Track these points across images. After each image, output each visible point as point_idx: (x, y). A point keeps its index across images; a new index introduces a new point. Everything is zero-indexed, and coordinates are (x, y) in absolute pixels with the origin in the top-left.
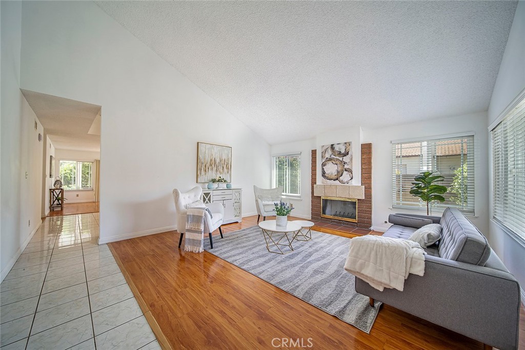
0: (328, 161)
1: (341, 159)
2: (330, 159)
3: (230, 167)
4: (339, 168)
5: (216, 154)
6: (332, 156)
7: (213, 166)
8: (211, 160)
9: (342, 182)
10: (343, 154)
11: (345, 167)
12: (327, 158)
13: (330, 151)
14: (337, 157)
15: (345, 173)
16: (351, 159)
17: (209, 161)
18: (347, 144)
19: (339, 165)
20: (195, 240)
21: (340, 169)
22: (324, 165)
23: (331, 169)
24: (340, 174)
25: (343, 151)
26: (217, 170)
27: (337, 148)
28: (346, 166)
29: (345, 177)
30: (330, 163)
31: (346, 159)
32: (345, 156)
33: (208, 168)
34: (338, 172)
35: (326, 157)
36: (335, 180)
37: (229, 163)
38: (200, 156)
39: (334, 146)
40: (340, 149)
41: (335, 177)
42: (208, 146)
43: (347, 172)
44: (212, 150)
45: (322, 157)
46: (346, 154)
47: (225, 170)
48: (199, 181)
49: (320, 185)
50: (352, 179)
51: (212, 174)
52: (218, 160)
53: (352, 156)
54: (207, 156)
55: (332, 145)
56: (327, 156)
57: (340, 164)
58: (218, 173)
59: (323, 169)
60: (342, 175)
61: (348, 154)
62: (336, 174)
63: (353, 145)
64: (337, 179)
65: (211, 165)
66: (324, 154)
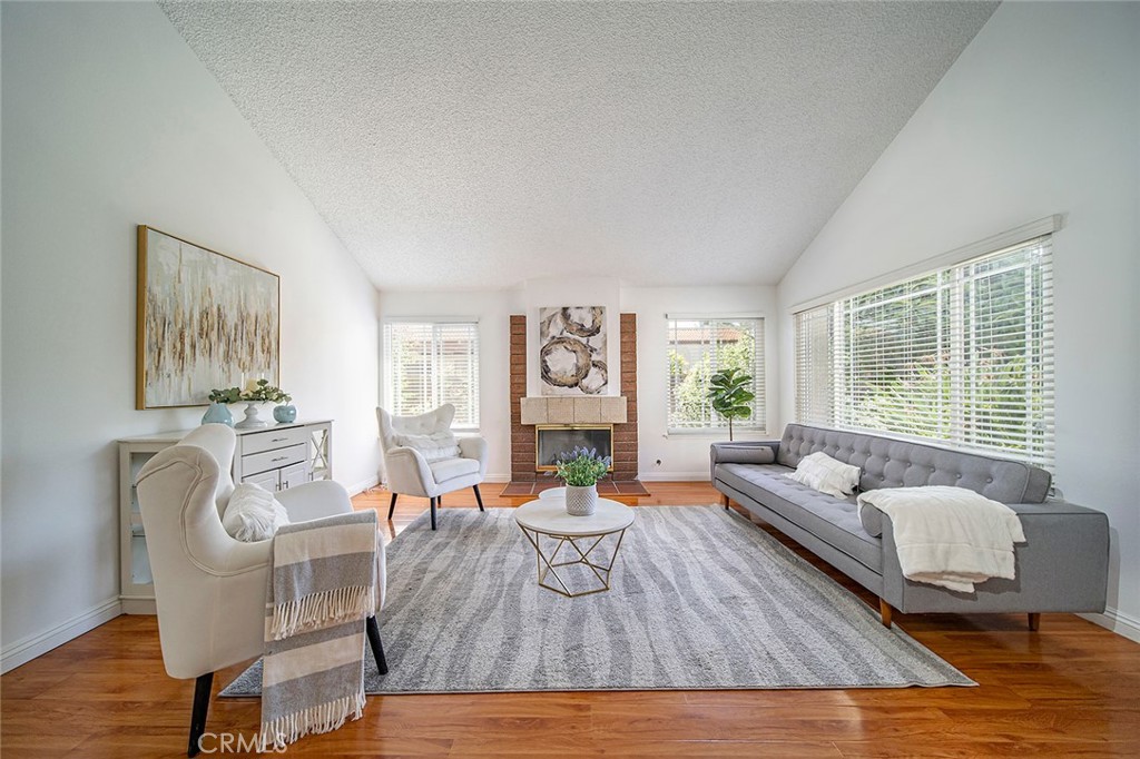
0: (557, 343)
1: (584, 340)
2: (561, 341)
3: (274, 346)
4: (580, 360)
5: (223, 287)
6: (566, 334)
7: (214, 336)
8: (205, 314)
9: (586, 390)
10: (589, 331)
11: (593, 359)
12: (554, 337)
13: (559, 322)
14: (577, 337)
15: (593, 370)
16: (605, 343)
17: (196, 316)
18: (597, 311)
19: (580, 354)
20: (324, 674)
21: (582, 362)
22: (545, 352)
23: (563, 362)
24: (582, 373)
25: (588, 325)
26: (227, 355)
27: (575, 316)
28: (595, 357)
29: (594, 379)
30: (560, 347)
31: (595, 341)
32: (593, 334)
33: (193, 346)
34: (578, 369)
35: (551, 335)
36: (571, 387)
37: (273, 330)
38: (157, 288)
39: (569, 311)
40: (581, 319)
41: (572, 380)
42: (191, 254)
43: (596, 370)
44: (210, 273)
45: (542, 333)
46: (595, 331)
47: (260, 356)
48: (151, 398)
49: (535, 399)
50: (606, 383)
51: (209, 373)
52: (232, 318)
53: (605, 335)
54: (187, 294)
55: (565, 309)
56: (554, 331)
57: (583, 351)
58: (234, 365)
59: (545, 361)
60: (586, 375)
61: (598, 330)
62: (574, 372)
63: (608, 313)
64: (576, 384)
65: (203, 333)
66: (545, 328)
